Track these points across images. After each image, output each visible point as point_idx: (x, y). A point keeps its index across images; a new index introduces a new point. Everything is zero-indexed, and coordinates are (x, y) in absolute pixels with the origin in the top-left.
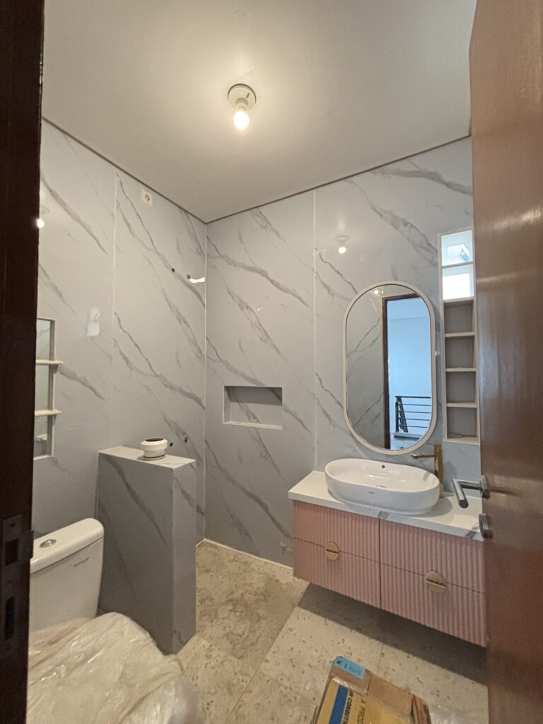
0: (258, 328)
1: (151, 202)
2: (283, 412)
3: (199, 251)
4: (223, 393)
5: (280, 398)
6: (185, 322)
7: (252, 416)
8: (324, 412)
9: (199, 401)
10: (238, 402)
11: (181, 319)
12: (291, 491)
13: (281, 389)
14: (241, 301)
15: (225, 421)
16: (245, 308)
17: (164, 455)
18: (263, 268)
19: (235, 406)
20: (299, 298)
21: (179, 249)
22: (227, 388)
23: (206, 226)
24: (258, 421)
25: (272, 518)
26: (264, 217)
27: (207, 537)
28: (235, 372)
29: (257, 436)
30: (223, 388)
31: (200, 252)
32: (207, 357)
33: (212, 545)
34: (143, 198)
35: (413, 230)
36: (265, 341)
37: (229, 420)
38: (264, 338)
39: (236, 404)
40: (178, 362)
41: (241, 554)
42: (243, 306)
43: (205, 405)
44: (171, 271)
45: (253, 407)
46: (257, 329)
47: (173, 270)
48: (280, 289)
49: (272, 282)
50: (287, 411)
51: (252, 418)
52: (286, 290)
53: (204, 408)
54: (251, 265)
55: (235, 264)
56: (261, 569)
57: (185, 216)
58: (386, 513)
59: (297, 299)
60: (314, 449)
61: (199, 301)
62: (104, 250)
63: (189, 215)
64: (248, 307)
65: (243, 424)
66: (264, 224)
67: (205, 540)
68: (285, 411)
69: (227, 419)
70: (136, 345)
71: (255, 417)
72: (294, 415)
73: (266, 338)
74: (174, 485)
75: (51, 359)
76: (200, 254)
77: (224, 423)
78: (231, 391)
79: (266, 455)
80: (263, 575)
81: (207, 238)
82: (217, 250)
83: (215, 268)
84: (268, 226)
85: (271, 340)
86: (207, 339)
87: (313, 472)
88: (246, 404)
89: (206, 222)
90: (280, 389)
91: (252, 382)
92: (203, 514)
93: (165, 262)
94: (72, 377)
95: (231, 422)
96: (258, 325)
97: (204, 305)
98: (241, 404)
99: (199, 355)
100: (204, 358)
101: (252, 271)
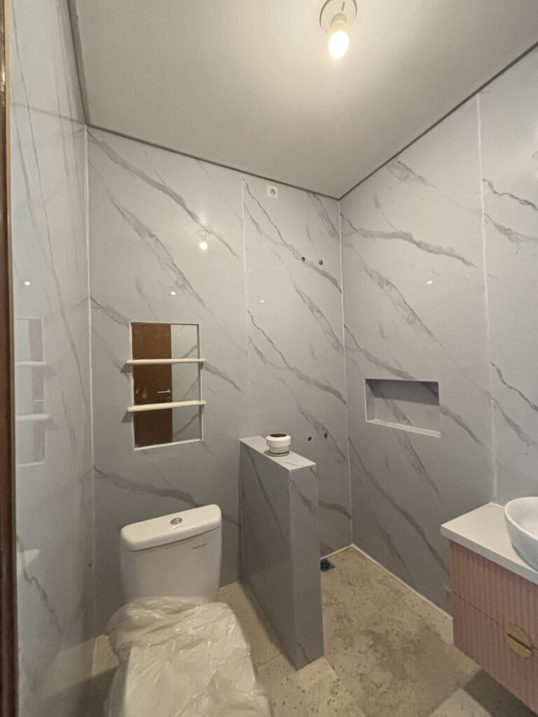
0: (404, 309)
1: (276, 195)
2: (441, 416)
3: (332, 232)
4: (364, 388)
5: (436, 395)
6: (319, 311)
7: (402, 418)
8: (508, 420)
9: (338, 394)
10: (383, 397)
11: (313, 308)
12: (446, 525)
14: (380, 277)
15: (368, 420)
17: (288, 452)
18: (405, 230)
19: (379, 401)
20: (459, 258)
21: (308, 235)
22: (368, 381)
23: (339, 202)
24: (409, 423)
25: (430, 548)
26: (405, 166)
27: (355, 543)
28: (377, 362)
29: (407, 441)
30: (364, 381)
31: (334, 233)
32: (346, 346)
33: (360, 555)
34: (269, 193)
36: (412, 323)
37: (374, 418)
38: (411, 318)
39: (381, 400)
40: (313, 354)
41: (392, 577)
42: (384, 283)
43: (345, 398)
44: (301, 260)
45: (402, 405)
46: (401, 309)
47: (303, 258)
48: (430, 251)
49: (418, 244)
50: (446, 412)
51: (401, 419)
52: (438, 252)
53: (345, 403)
54: (391, 230)
55: (372, 235)
56: (416, 608)
57: (314, 199)
59: (457, 260)
60: (491, 472)
61: (334, 287)
62: (235, 255)
63: (319, 196)
64: (388, 283)
65: (390, 425)
66: (405, 174)
67: (353, 545)
68: (443, 413)
69: (371, 417)
70: (269, 340)
71: (405, 418)
72: (457, 419)
73: (413, 318)
74: (290, 488)
75: (199, 358)
76: (334, 235)
77: (366, 421)
78: (373, 384)
79: (419, 466)
80: (418, 618)
81: (342, 215)
82: (351, 224)
83: (351, 246)
84: (410, 175)
85: (420, 321)
86: (345, 327)
87: (491, 504)
88: (393, 401)
89: (339, 198)
90: (436, 384)
91: (398, 375)
92: (349, 517)
93: (295, 252)
94: (215, 372)
95: (375, 421)
96: (402, 303)
97: (340, 291)
98: (386, 400)
99: (336, 345)
100: (342, 348)
101: (392, 238)
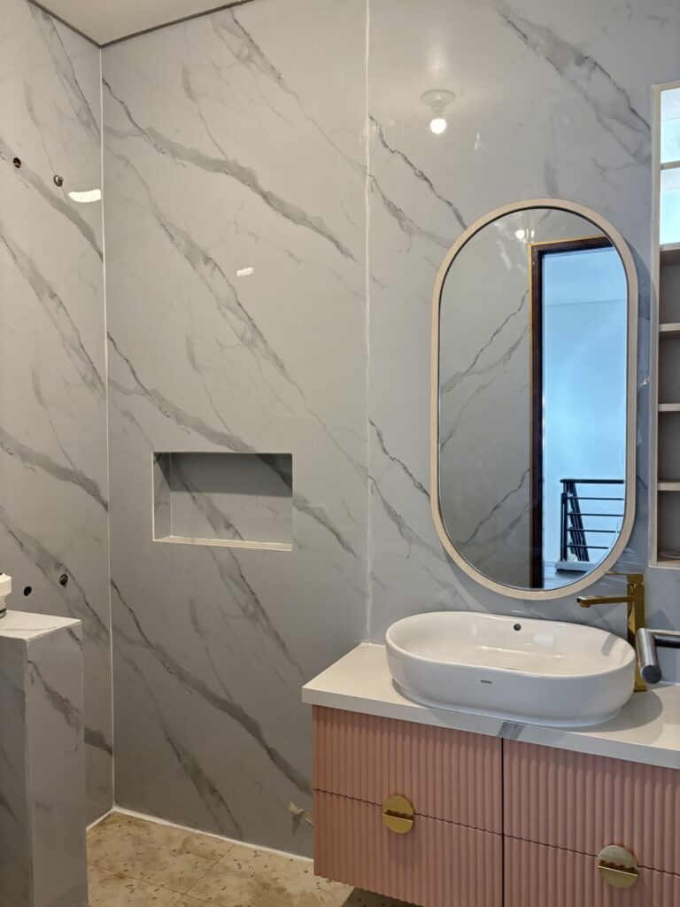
0: (235, 313)
3: (85, 116)
4: (152, 470)
5: (287, 479)
6: (53, 296)
7: (226, 525)
8: (388, 508)
9: (92, 488)
10: (188, 490)
11: (41, 286)
12: (308, 686)
13: (288, 458)
14: (191, 245)
15: (157, 537)
16: (201, 262)
18: (244, 163)
19: (180, 499)
20: (331, 238)
22: (162, 458)
23: (100, 52)
24: (237, 534)
25: (271, 753)
26: (246, 33)
27: (120, 803)
28: (179, 418)
29: (235, 570)
30: (152, 458)
31: (89, 122)
32: (110, 381)
33: (131, 821)
35: (597, 74)
36: (251, 344)
37: (168, 534)
39: (185, 496)
40: (38, 393)
42: (199, 257)
43: (107, 497)
44: (12, 165)
45: (228, 503)
46: (230, 314)
47: (17, 161)
48: (286, 216)
49: (266, 197)
51: (223, 528)
52: (299, 219)
53: (106, 506)
54: (217, 155)
55: (174, 151)
56: (245, 868)
58: (516, 726)
59: (325, 240)
60: (365, 595)
61: (87, 244)
63: (55, 22)
64: (207, 260)
65: (201, 541)
67: (116, 809)
68: (300, 509)
69: (163, 531)
71: (229, 526)
72: (321, 519)
73: (254, 336)
74: (27, 678)
76: (86, 124)
77: (154, 540)
78: (169, 462)
79: (255, 610)
80: (251, 880)
81: (106, 83)
82: (129, 114)
83: (127, 163)
84: (256, 57)
85: (265, 342)
86: (111, 339)
87: (363, 644)
88: (206, 494)
89: (101, 44)
91: (221, 443)
92: (110, 751)
95: (172, 539)
96: (234, 304)
97: (101, 256)
98: (195, 494)
99: (90, 377)
100: (103, 385)
101: (217, 170)
